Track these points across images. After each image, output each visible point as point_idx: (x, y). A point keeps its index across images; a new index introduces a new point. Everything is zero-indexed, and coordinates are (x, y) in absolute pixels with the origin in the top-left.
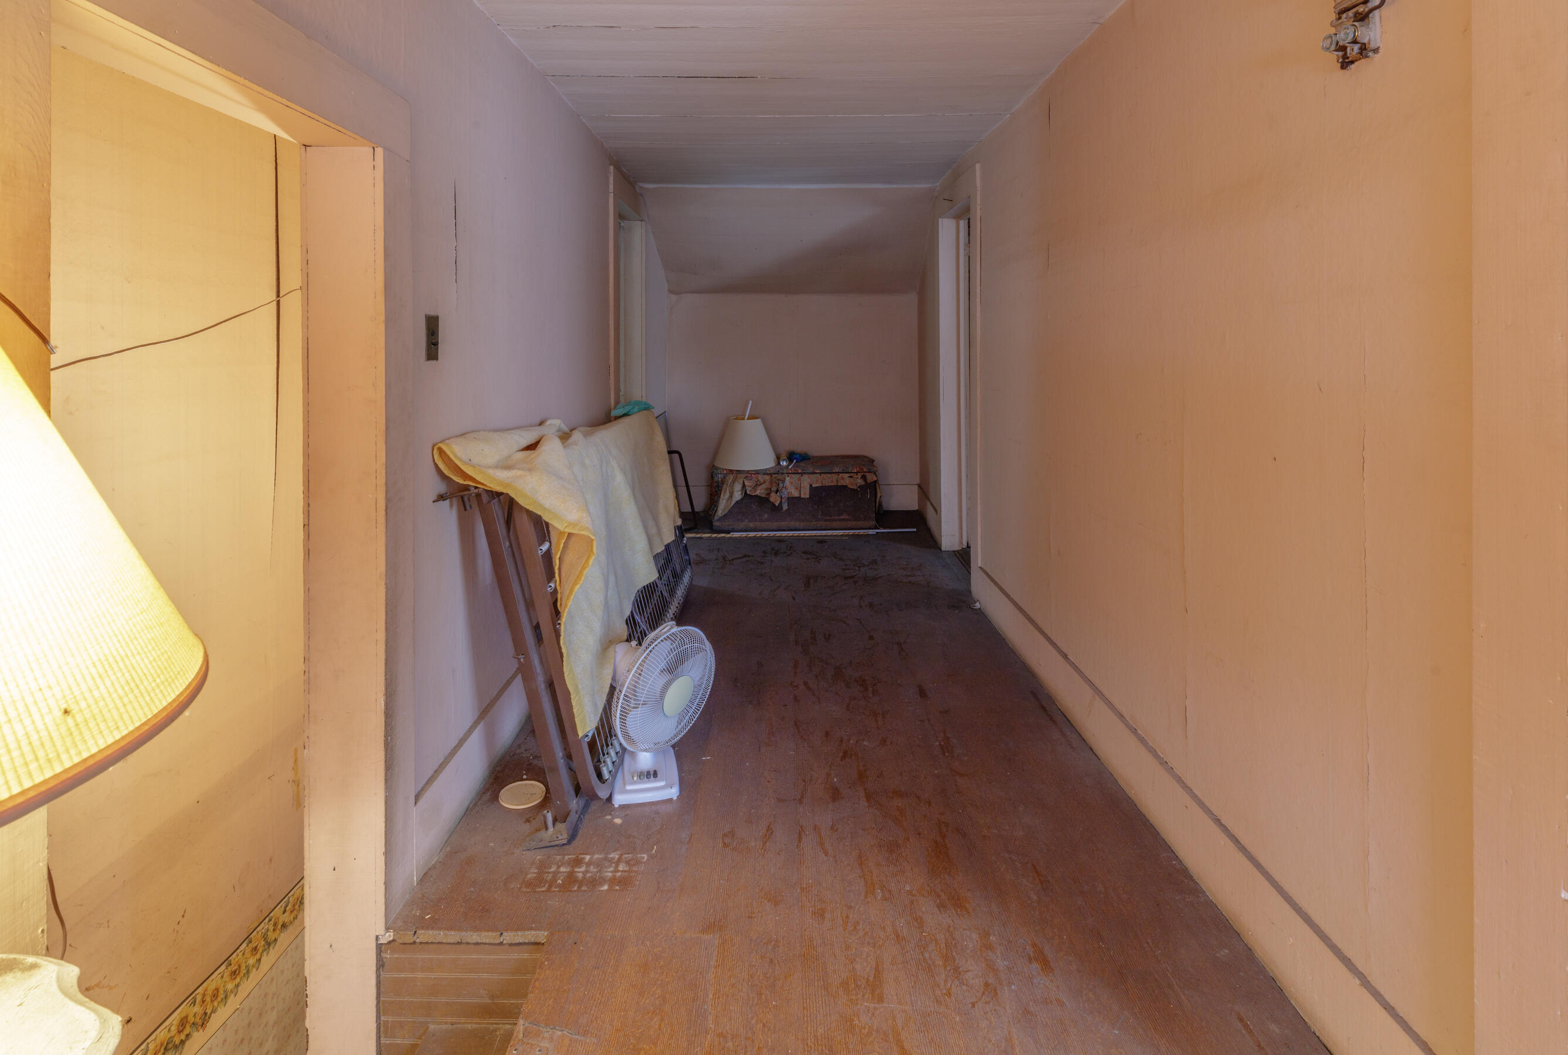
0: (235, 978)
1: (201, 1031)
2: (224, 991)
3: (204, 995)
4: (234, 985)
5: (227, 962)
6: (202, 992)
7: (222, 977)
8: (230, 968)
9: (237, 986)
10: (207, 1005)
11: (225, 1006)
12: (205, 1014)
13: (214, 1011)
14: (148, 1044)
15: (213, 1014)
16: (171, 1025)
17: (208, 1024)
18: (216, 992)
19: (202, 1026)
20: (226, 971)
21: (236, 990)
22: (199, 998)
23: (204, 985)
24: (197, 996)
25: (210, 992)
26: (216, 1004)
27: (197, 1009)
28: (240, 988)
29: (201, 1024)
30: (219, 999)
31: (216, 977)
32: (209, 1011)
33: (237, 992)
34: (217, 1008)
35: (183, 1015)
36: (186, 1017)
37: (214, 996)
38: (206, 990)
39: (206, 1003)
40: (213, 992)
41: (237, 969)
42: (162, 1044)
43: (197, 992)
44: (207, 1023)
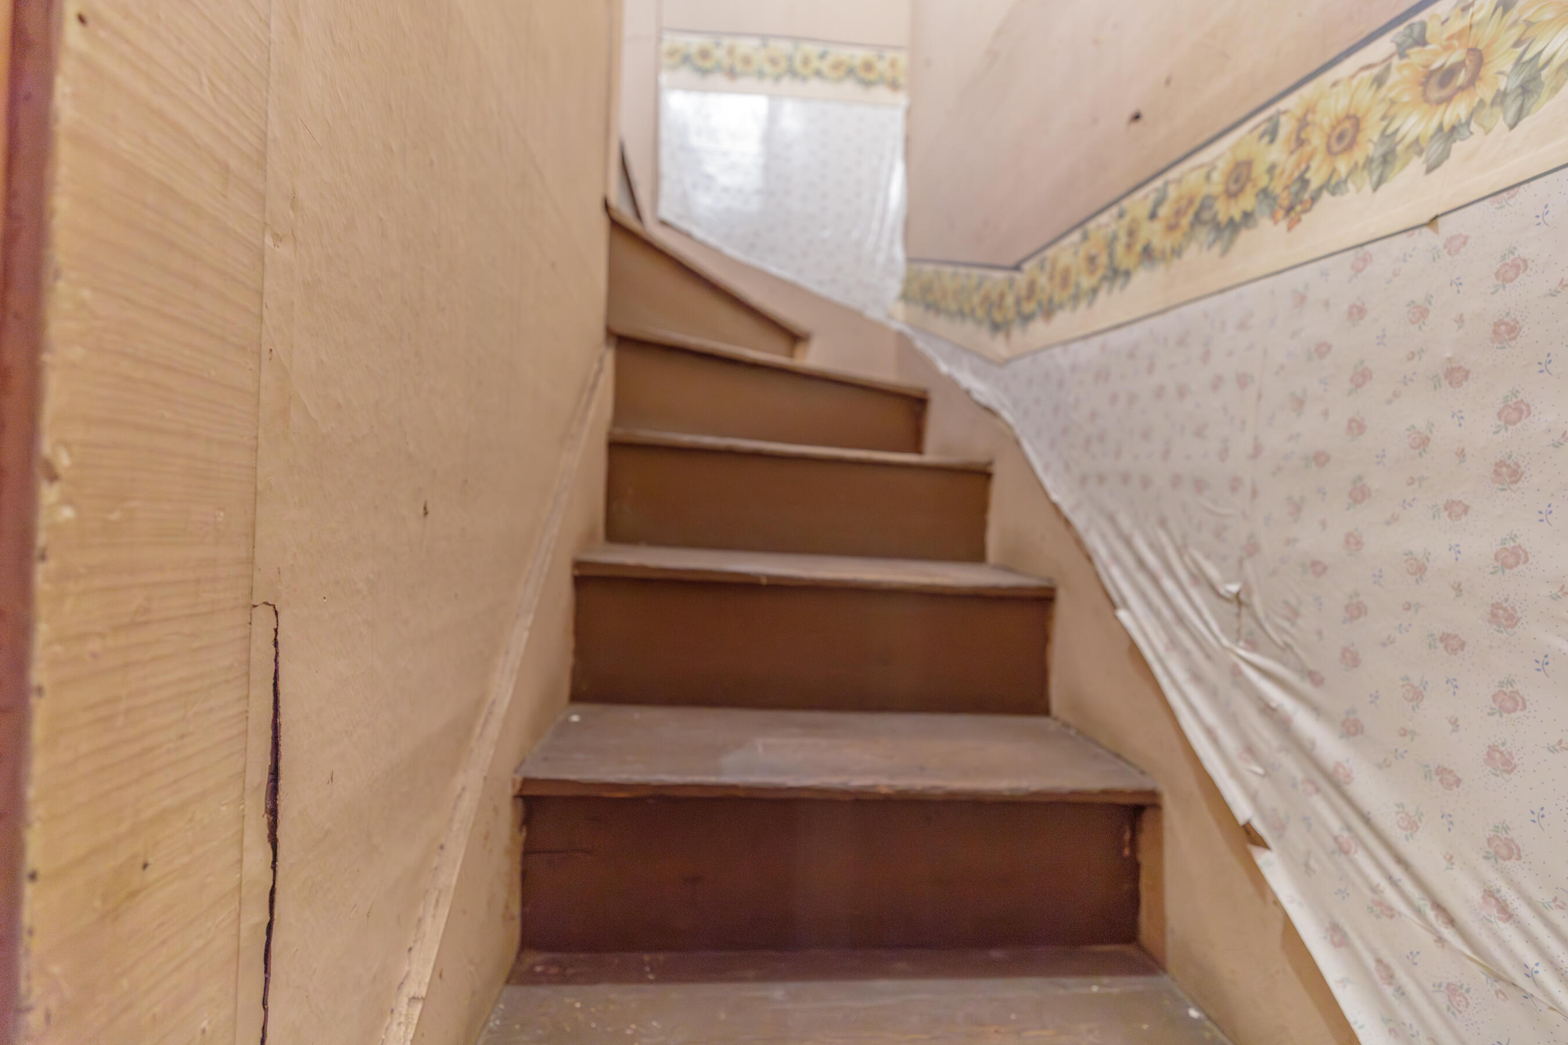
0: (1448, 100)
1: (1283, 225)
2: (1383, 134)
3: (1303, 123)
4: (1434, 124)
5: (1401, 28)
6: (1299, 112)
7: (1379, 81)
8: (1417, 56)
9: (1450, 134)
10: (1311, 157)
11: (1375, 189)
12: (1304, 182)
13: (1333, 186)
14: (1167, 184)
15: (1326, 196)
16: (1212, 167)
17: (1304, 217)
18: (1347, 125)
19: (1290, 209)
20: (1396, 61)
21: (1435, 149)
22: (1287, 127)
23: (1308, 91)
24: (1283, 119)
25: (1324, 119)
26: (1343, 166)
27: (1277, 153)
28: (1459, 148)
29: (1286, 203)
30: (1359, 155)
31: (1353, 77)
32: (1316, 180)
33: (1445, 155)
34: (1345, 181)
35: (1242, 155)
36: (1248, 164)
37: (1341, 137)
38: (1310, 109)
39: (1307, 149)
40: (1339, 122)
41: (1461, 64)
42: (1191, 202)
43: (1282, 105)
44: (1306, 211)
